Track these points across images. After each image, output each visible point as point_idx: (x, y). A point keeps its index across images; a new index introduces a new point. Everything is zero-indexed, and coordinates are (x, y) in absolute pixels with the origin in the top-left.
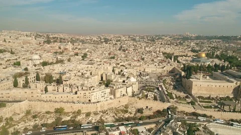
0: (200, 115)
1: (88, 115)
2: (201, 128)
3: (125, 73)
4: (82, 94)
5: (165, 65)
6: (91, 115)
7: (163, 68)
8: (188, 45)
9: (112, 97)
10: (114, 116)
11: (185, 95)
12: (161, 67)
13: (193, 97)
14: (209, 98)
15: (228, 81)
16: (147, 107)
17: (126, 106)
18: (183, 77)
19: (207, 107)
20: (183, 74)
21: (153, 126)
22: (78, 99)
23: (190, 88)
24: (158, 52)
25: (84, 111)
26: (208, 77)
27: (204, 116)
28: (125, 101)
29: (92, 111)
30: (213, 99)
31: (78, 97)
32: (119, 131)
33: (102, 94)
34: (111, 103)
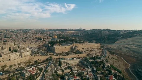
0: (61, 58)
1: (11, 66)
2: (62, 62)
3: (21, 47)
4: (5, 57)
5: (39, 43)
6: (13, 66)
7: (39, 44)
8: (46, 34)
9: (21, 57)
10: (24, 65)
11: (53, 53)
12: (37, 43)
13: (56, 53)
14: (62, 53)
15: (68, 45)
16: (39, 60)
17: (29, 60)
18: (50, 46)
19: (63, 56)
20: (50, 45)
21: (45, 65)
22: (3, 60)
23: (54, 50)
24: (32, 37)
25: (8, 65)
26: (60, 45)
27: (63, 58)
28: (27, 58)
29: (13, 64)
30: (64, 53)
31: (2, 59)
32: (32, 68)
33: (16, 55)
34: (22, 60)
